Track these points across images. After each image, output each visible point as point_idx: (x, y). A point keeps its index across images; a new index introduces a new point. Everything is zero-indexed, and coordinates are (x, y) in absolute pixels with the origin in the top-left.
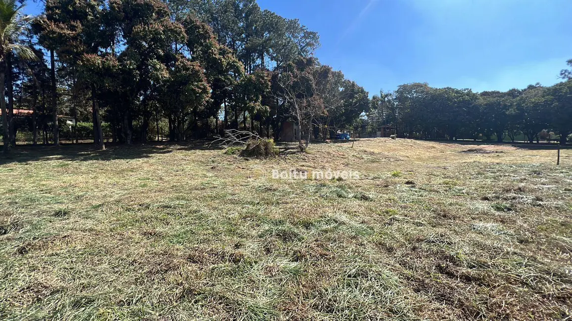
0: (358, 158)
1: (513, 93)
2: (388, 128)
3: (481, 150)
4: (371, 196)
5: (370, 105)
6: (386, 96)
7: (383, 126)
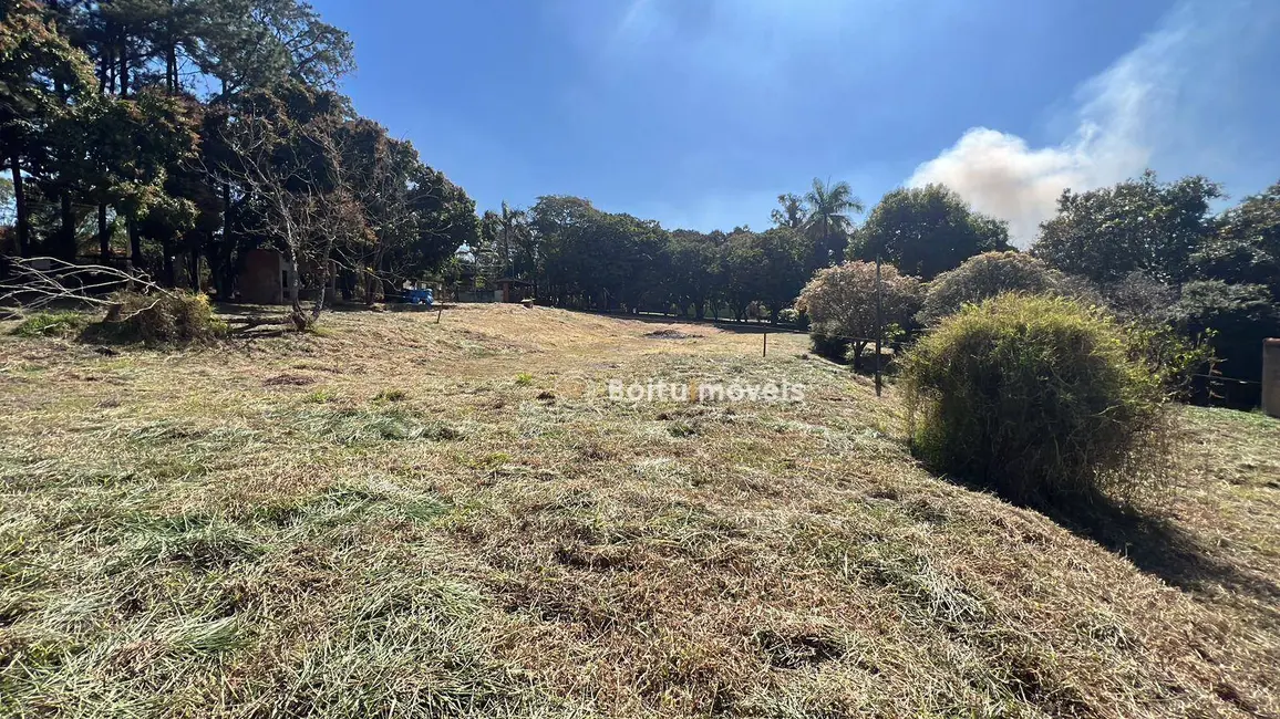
0: (450, 346)
1: (716, 237)
2: (518, 284)
3: (672, 332)
4: (461, 430)
5: (479, 231)
6: (514, 214)
7: (507, 279)
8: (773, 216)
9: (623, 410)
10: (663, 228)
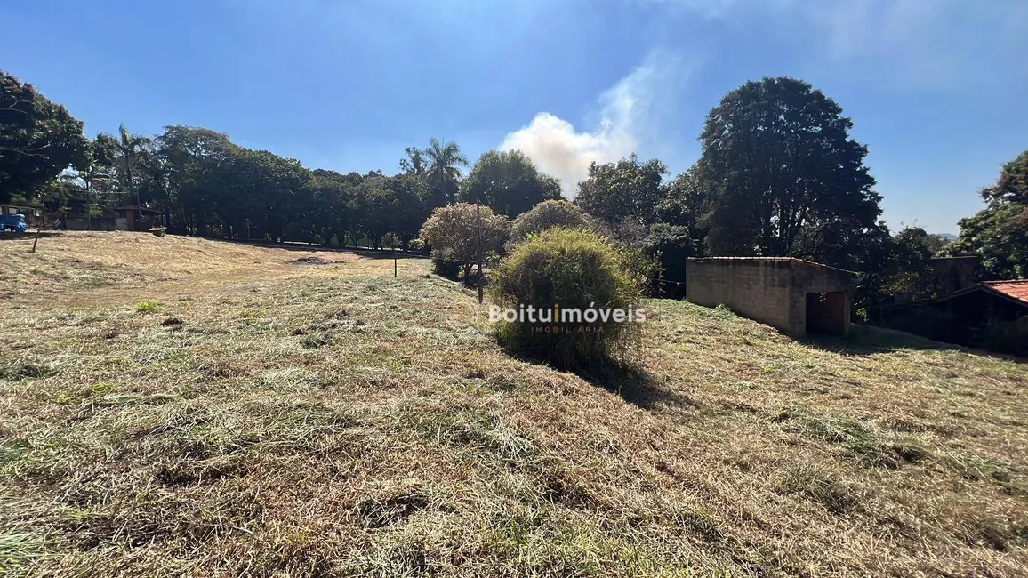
1: (353, 178)
2: (145, 212)
3: (316, 259)
6: (137, 141)
7: (131, 207)
8: (401, 164)
9: (258, 329)
10: (304, 166)
